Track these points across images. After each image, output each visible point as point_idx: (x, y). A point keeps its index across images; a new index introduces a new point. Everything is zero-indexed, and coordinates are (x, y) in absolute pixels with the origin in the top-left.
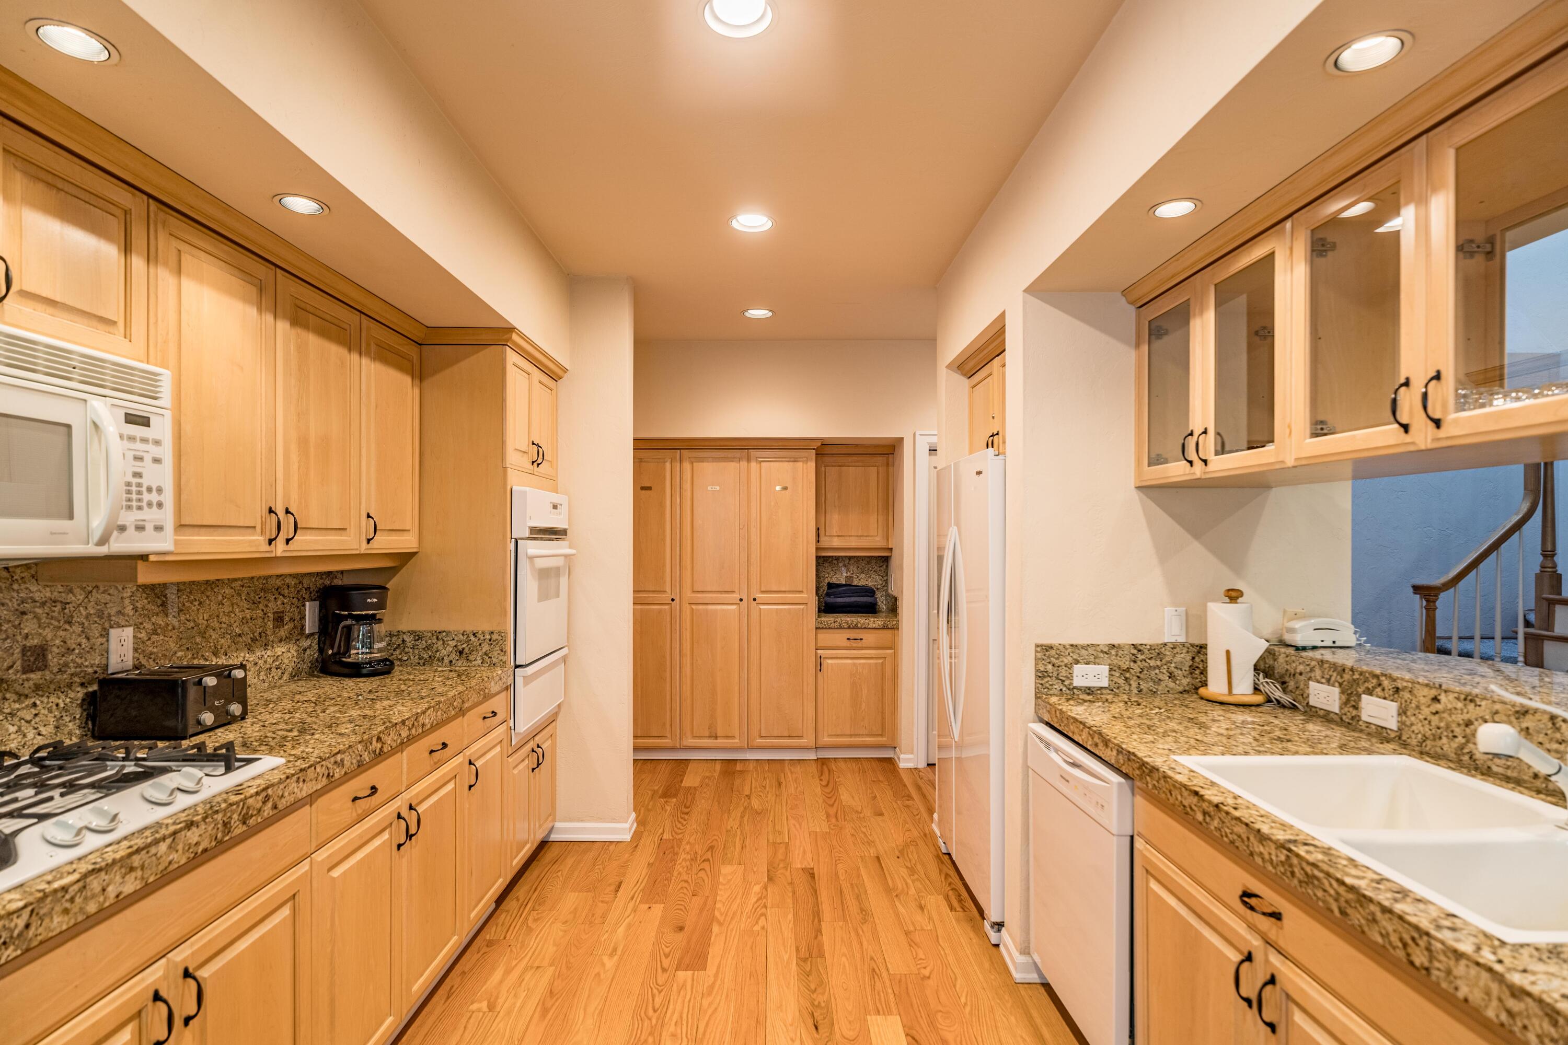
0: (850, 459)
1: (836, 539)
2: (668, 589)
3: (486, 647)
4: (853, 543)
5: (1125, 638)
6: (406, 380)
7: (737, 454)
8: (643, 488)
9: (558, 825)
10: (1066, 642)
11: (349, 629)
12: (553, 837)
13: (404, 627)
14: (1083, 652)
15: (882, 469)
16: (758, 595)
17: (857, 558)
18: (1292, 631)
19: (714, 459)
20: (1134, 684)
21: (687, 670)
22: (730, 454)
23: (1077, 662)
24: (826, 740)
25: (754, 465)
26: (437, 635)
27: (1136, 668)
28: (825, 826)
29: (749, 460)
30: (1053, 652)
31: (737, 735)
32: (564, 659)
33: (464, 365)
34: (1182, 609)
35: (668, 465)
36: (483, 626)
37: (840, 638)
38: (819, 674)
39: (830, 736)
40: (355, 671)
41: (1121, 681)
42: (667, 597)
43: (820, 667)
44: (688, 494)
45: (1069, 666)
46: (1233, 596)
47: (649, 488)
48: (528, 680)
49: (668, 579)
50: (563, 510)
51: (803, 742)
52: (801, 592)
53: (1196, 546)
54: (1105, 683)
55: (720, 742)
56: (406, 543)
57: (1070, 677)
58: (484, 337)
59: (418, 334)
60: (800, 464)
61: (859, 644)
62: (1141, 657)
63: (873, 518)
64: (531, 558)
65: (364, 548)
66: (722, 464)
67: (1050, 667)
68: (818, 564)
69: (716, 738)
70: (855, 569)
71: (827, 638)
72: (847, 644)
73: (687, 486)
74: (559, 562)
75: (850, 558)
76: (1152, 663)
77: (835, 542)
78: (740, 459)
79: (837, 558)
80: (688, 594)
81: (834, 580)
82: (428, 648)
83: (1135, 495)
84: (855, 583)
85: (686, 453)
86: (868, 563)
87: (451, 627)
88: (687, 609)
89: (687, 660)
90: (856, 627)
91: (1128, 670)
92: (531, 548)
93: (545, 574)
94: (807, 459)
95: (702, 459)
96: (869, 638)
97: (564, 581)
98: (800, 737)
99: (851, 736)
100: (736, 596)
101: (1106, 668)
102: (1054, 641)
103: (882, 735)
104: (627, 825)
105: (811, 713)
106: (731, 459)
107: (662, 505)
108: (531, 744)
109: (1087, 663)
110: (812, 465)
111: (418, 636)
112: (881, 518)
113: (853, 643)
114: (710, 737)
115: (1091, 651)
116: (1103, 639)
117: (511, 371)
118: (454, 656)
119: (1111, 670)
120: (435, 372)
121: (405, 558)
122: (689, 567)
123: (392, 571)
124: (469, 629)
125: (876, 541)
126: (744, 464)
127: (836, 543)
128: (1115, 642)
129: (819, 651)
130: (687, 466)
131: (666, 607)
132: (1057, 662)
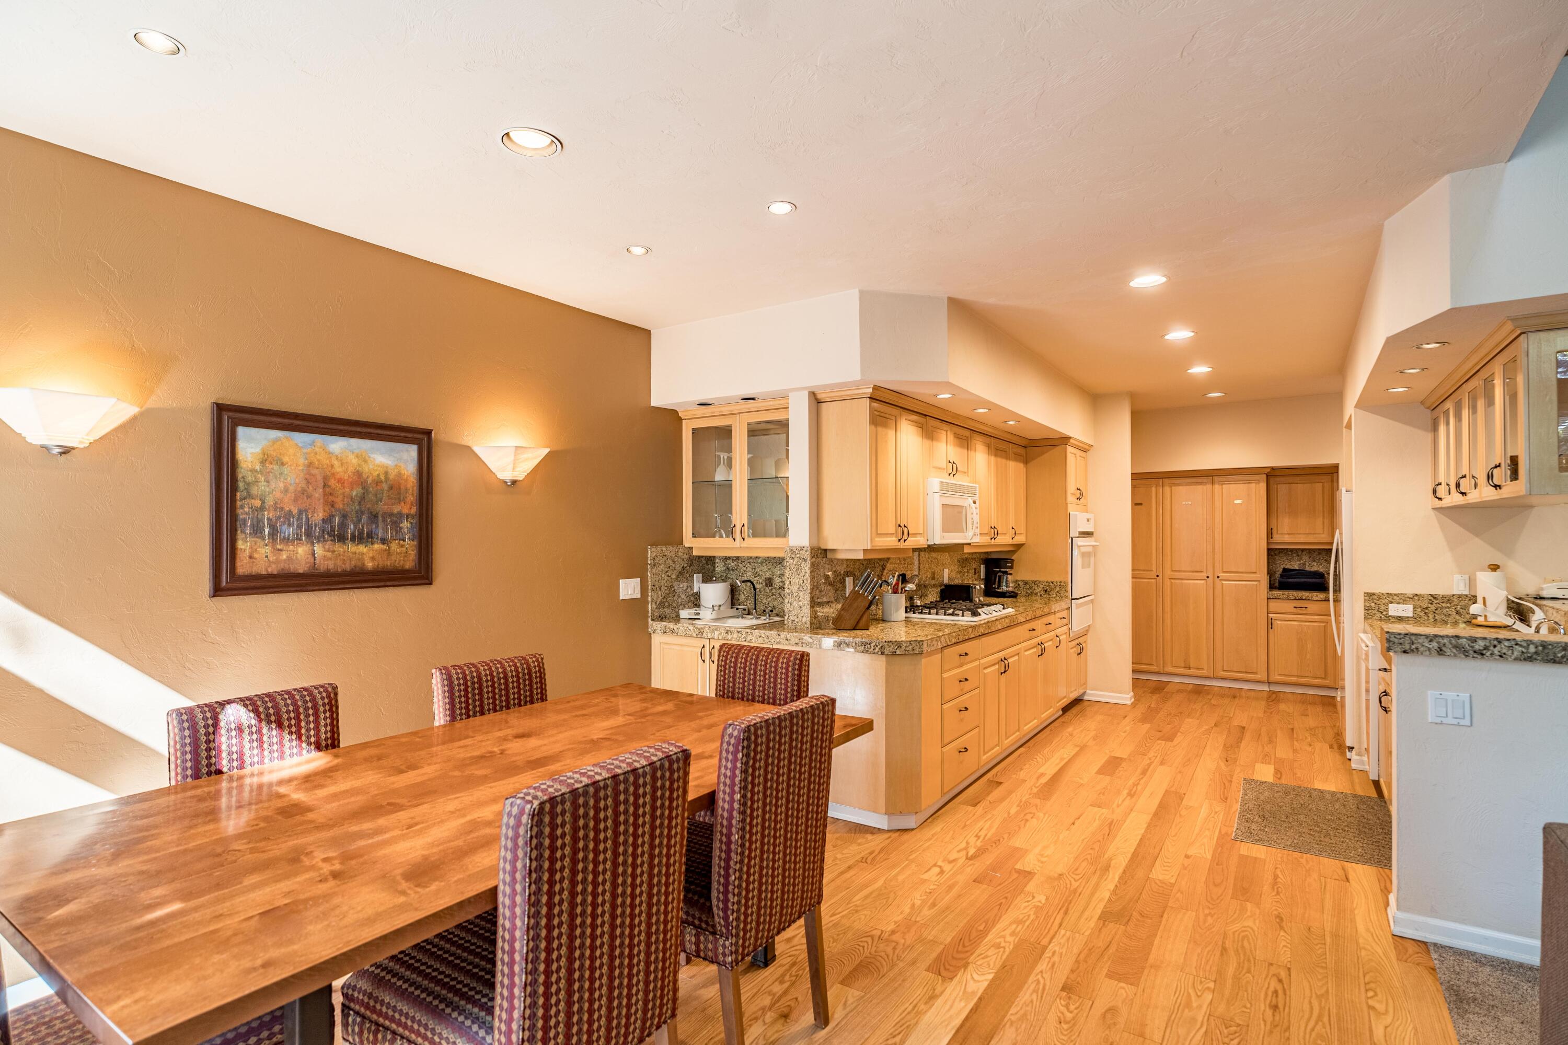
0: (1298, 479)
1: (1286, 536)
2: (1154, 569)
3: (1058, 589)
4: (1302, 539)
5: (1425, 589)
6: (1021, 465)
7: (1205, 480)
8: (1136, 504)
9: (1088, 691)
10: (1384, 592)
11: (1000, 577)
12: (1086, 698)
13: (1019, 579)
14: (1395, 597)
15: (1327, 485)
16: (1221, 575)
17: (1310, 551)
18: (1542, 589)
19: (1187, 484)
20: (1431, 616)
21: (1168, 622)
22: (1199, 480)
23: (1391, 603)
24: (1275, 677)
25: (1217, 486)
26: (1034, 582)
27: (1432, 607)
28: (1261, 715)
29: (1213, 483)
30: (1375, 597)
31: (1205, 668)
32: (1092, 601)
33: (1046, 455)
34: (1467, 577)
35: (1154, 489)
36: (1056, 578)
37: (1288, 606)
38: (1271, 631)
39: (1280, 675)
40: (1003, 595)
41: (1422, 614)
42: (1154, 574)
43: (1270, 624)
44: (1168, 506)
45: (1386, 605)
46: (1495, 568)
47: (1141, 504)
48: (1078, 606)
49: (1154, 562)
50: (1092, 521)
51: (1258, 677)
52: (1255, 573)
53: (1477, 540)
54: (1411, 614)
55: (1192, 672)
56: (1020, 539)
57: (1387, 610)
58: (1056, 442)
59: (1024, 443)
60: (1253, 485)
61: (1305, 611)
62: (1435, 601)
63: (1319, 521)
64: (1079, 546)
65: (1011, 542)
66: (1193, 487)
67: (1373, 605)
68: (1268, 555)
69: (1190, 668)
70: (1307, 558)
71: (1274, 605)
72: (1295, 610)
73: (1167, 502)
74: (1090, 549)
75: (1303, 550)
76: (1444, 605)
77: (1286, 537)
78: (1206, 483)
79: (1292, 550)
80: (1168, 573)
81: (1289, 566)
82: (1030, 588)
83: (1432, 513)
84: (1308, 569)
85: (1166, 481)
86: (1319, 554)
87: (1041, 579)
88: (1168, 582)
89: (1168, 616)
90: (1301, 599)
91: (1427, 608)
92: (1079, 542)
93: (1084, 555)
94: (1259, 481)
95: (1178, 485)
96: (1313, 607)
97: (1092, 559)
98: (1256, 673)
99: (1298, 676)
100: (1204, 575)
101: (1411, 607)
102: (1376, 591)
103: (1324, 678)
104: (1129, 696)
105: (1264, 657)
106: (1200, 484)
107: (1149, 515)
108: (1077, 641)
109: (1399, 603)
110: (1263, 486)
111: (1026, 583)
112: (1326, 521)
113: (1299, 611)
114: (1185, 667)
115: (1401, 597)
116: (1409, 591)
117: (1069, 456)
118: (1042, 593)
119: (1414, 608)
120: (1033, 459)
121: (1019, 546)
122: (1169, 554)
123: (1013, 552)
124: (1050, 580)
125: (1323, 537)
126: (1209, 486)
127: (1287, 539)
128: (1418, 593)
129: (1271, 615)
130: (1167, 489)
131: (1153, 581)
132: (1378, 602)
